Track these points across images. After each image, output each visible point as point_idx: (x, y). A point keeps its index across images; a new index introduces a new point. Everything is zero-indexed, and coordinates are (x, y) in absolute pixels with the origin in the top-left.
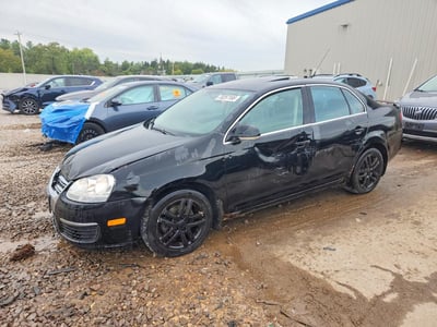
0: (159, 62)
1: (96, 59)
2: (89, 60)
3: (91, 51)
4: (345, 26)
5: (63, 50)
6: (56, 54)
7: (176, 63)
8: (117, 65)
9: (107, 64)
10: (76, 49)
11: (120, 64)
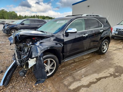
0: (35, 16)
1: (16, 15)
2: (14, 15)
3: (15, 12)
4: (89, 6)
5: (6, 12)
6: (4, 13)
7: (41, 16)
8: (23, 16)
9: (20, 16)
10: (10, 12)
11: (24, 16)
